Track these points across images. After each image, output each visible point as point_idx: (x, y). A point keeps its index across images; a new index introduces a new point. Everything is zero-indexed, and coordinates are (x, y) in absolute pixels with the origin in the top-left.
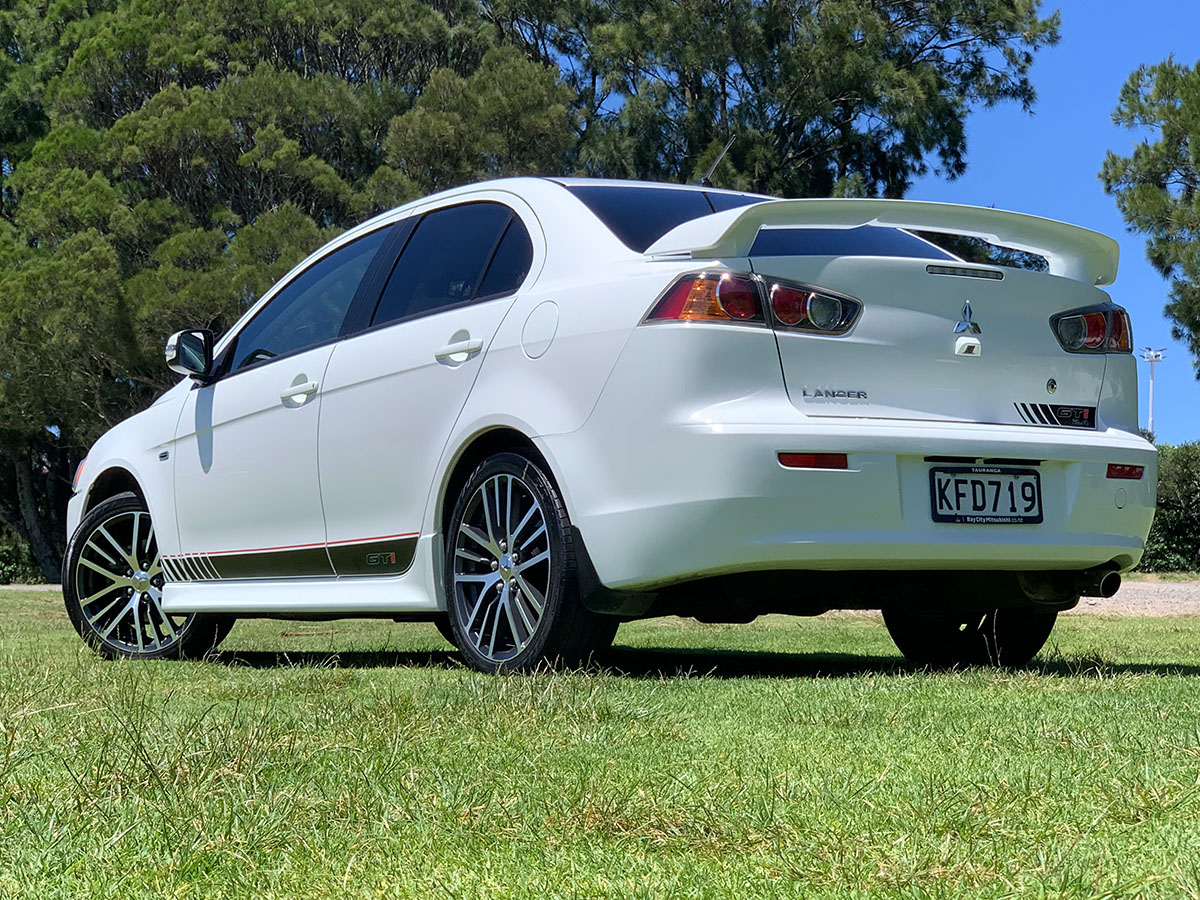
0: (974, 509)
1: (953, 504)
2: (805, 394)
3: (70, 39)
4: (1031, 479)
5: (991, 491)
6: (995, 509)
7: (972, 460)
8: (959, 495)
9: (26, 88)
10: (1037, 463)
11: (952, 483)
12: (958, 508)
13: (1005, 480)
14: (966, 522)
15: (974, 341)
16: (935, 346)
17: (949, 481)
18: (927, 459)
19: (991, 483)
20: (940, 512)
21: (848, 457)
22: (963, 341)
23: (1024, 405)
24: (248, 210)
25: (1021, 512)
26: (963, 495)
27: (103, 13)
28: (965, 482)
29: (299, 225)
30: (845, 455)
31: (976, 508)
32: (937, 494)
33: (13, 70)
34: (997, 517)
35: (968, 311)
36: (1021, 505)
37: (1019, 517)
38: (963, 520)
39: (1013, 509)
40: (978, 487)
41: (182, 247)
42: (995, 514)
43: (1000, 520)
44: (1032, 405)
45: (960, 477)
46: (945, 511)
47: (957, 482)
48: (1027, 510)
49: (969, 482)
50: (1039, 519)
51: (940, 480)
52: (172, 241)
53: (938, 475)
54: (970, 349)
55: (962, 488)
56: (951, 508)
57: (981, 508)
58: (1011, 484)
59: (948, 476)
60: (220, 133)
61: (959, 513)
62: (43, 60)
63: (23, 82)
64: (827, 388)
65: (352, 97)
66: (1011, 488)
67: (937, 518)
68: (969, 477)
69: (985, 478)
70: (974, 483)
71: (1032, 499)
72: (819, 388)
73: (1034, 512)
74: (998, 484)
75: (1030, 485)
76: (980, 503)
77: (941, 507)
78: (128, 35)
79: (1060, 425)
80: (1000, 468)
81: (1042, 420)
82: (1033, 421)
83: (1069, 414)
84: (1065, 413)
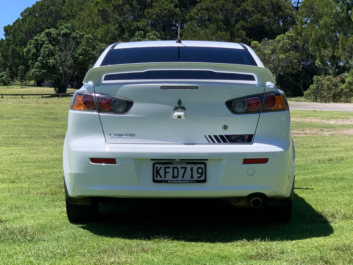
1: (163, 176)
2: (110, 135)
4: (202, 166)
5: (181, 171)
6: (183, 177)
7: (175, 160)
8: (165, 173)
10: (207, 160)
11: (163, 168)
12: (165, 177)
13: (189, 167)
14: (168, 182)
15: (181, 114)
16: (164, 116)
17: (161, 167)
18: (152, 160)
19: (182, 168)
20: (156, 179)
21: (116, 159)
22: (177, 114)
23: (210, 136)
25: (196, 178)
26: (168, 173)
28: (169, 168)
31: (173, 177)
32: (156, 172)
34: (183, 181)
35: (180, 102)
36: (196, 176)
37: (195, 180)
38: (166, 182)
39: (192, 177)
40: (176, 170)
42: (182, 179)
43: (184, 182)
44: (214, 136)
45: (167, 166)
46: (159, 178)
47: (165, 168)
48: (198, 177)
49: (171, 168)
50: (205, 181)
51: (157, 168)
53: (156, 165)
54: (179, 117)
55: (167, 170)
56: (161, 177)
57: (176, 177)
61: (165, 179)
64: (119, 133)
66: (192, 169)
67: (155, 181)
68: (171, 166)
69: (179, 166)
70: (173, 168)
71: (202, 173)
72: (116, 133)
73: (203, 178)
74: (185, 168)
75: (201, 168)
76: (176, 175)
77: (157, 177)
79: (229, 143)
80: (186, 162)
81: (219, 141)
82: (214, 142)
83: (236, 138)
84: (233, 138)
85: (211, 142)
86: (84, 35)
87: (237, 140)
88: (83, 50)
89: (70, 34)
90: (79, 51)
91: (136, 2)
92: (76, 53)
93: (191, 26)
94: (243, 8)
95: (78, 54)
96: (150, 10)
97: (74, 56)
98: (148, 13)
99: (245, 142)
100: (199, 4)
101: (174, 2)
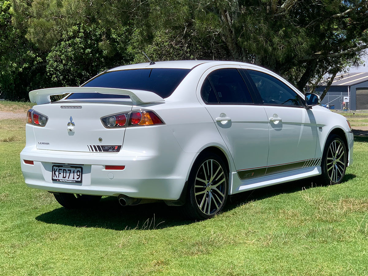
0: (63, 178)
2: (39, 143)
4: (80, 169)
5: (68, 173)
6: (68, 178)
7: (65, 164)
8: (59, 173)
10: (83, 165)
11: (58, 170)
12: (59, 177)
13: (72, 169)
14: (60, 181)
17: (57, 169)
18: (52, 163)
19: (68, 170)
23: (91, 146)
25: (76, 179)
26: (61, 174)
28: (61, 170)
30: (33, 161)
31: (63, 177)
32: (54, 173)
36: (76, 177)
37: (75, 181)
39: (74, 178)
42: (68, 179)
43: (69, 181)
44: (93, 146)
45: (60, 168)
46: (55, 178)
48: (77, 179)
49: (62, 170)
50: (81, 182)
51: (54, 169)
53: (54, 167)
54: (70, 130)
56: (57, 177)
57: (65, 178)
58: (74, 170)
59: (57, 168)
61: (59, 179)
66: (74, 172)
67: (53, 180)
68: (63, 168)
70: (64, 170)
71: (79, 176)
73: (79, 180)
74: (70, 170)
75: (79, 171)
76: (65, 176)
79: (103, 152)
80: (71, 166)
81: (96, 150)
82: (93, 151)
83: (108, 148)
84: (106, 148)
85: (91, 151)
87: (109, 150)
99: (114, 152)
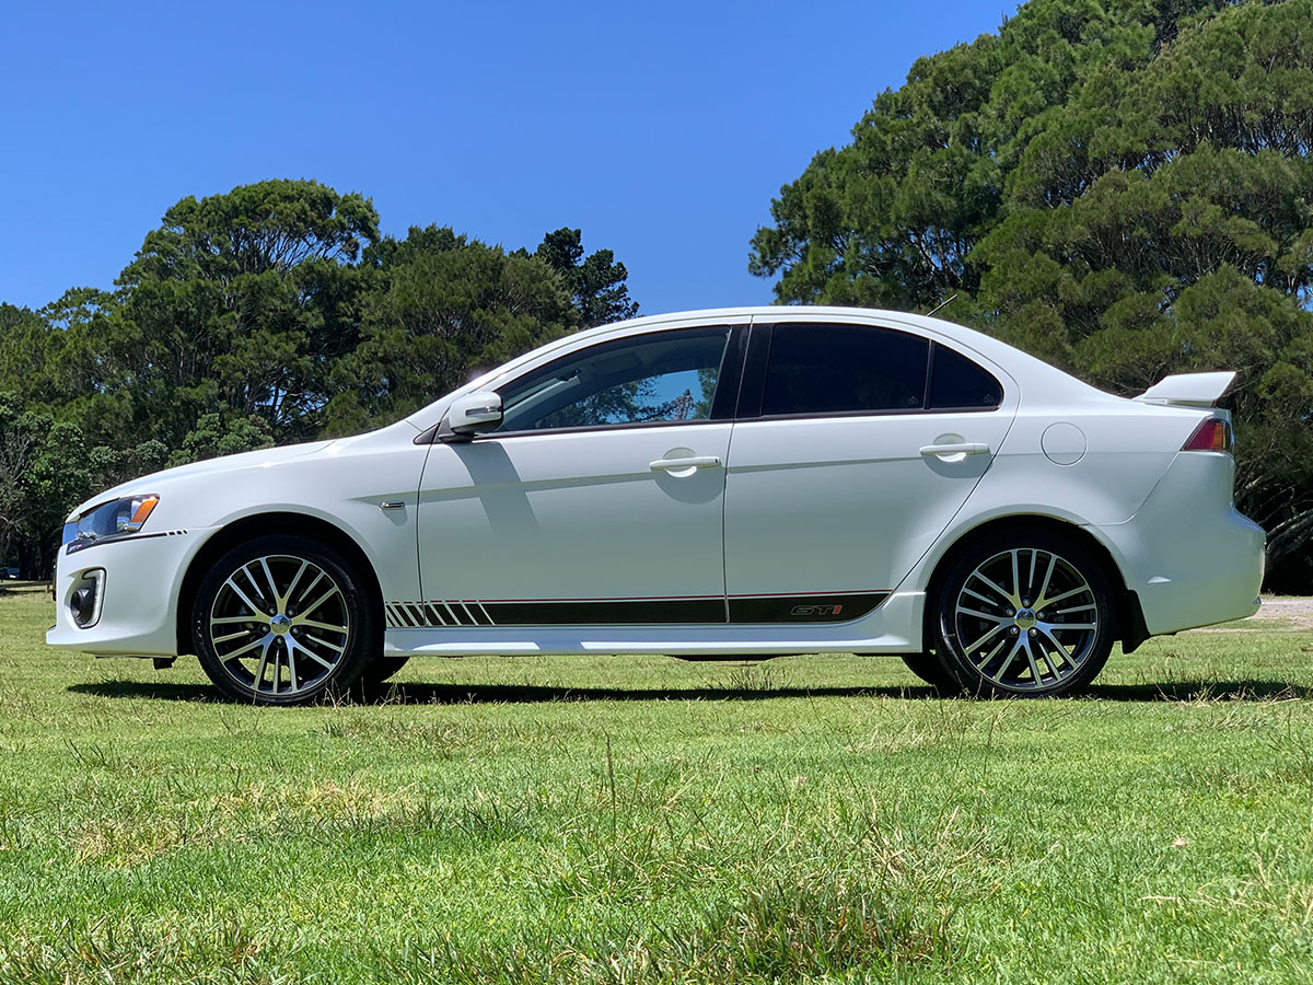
3: (1026, 132)
9: (985, 175)
24: (1188, 273)
27: (1055, 107)
29: (1236, 284)
33: (975, 161)
41: (1128, 310)
52: (1117, 306)
60: (1160, 206)
62: (1004, 152)
63: (984, 170)
65: (1286, 169)
78: (1077, 126)
86: (49, 423)
88: (52, 462)
89: (12, 418)
90: (39, 467)
91: (182, 333)
92: (32, 472)
93: (343, 405)
94: (488, 356)
95: (37, 474)
96: (229, 358)
97: (26, 480)
98: (224, 364)
100: (364, 344)
101: (295, 339)
